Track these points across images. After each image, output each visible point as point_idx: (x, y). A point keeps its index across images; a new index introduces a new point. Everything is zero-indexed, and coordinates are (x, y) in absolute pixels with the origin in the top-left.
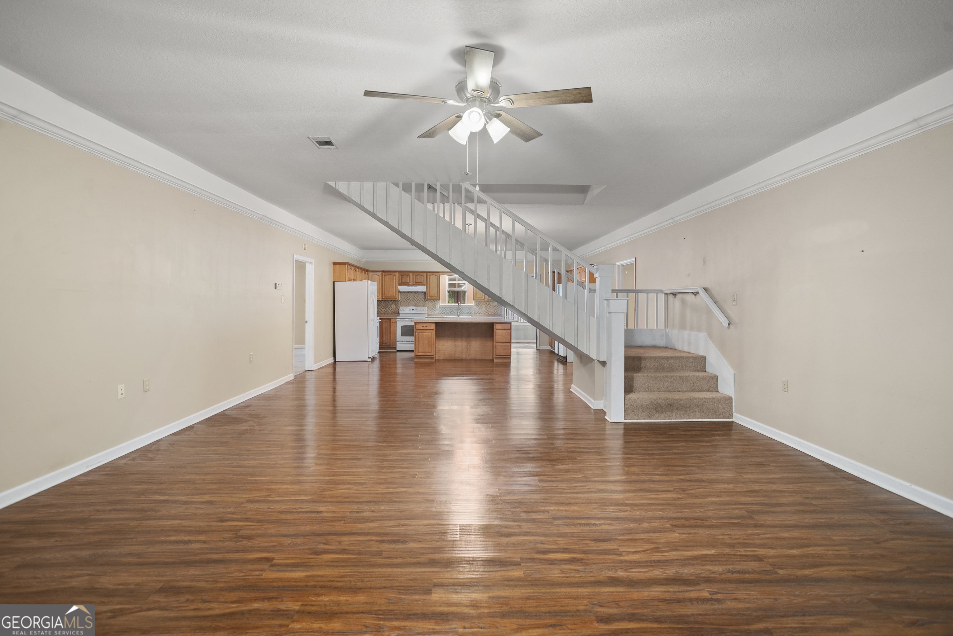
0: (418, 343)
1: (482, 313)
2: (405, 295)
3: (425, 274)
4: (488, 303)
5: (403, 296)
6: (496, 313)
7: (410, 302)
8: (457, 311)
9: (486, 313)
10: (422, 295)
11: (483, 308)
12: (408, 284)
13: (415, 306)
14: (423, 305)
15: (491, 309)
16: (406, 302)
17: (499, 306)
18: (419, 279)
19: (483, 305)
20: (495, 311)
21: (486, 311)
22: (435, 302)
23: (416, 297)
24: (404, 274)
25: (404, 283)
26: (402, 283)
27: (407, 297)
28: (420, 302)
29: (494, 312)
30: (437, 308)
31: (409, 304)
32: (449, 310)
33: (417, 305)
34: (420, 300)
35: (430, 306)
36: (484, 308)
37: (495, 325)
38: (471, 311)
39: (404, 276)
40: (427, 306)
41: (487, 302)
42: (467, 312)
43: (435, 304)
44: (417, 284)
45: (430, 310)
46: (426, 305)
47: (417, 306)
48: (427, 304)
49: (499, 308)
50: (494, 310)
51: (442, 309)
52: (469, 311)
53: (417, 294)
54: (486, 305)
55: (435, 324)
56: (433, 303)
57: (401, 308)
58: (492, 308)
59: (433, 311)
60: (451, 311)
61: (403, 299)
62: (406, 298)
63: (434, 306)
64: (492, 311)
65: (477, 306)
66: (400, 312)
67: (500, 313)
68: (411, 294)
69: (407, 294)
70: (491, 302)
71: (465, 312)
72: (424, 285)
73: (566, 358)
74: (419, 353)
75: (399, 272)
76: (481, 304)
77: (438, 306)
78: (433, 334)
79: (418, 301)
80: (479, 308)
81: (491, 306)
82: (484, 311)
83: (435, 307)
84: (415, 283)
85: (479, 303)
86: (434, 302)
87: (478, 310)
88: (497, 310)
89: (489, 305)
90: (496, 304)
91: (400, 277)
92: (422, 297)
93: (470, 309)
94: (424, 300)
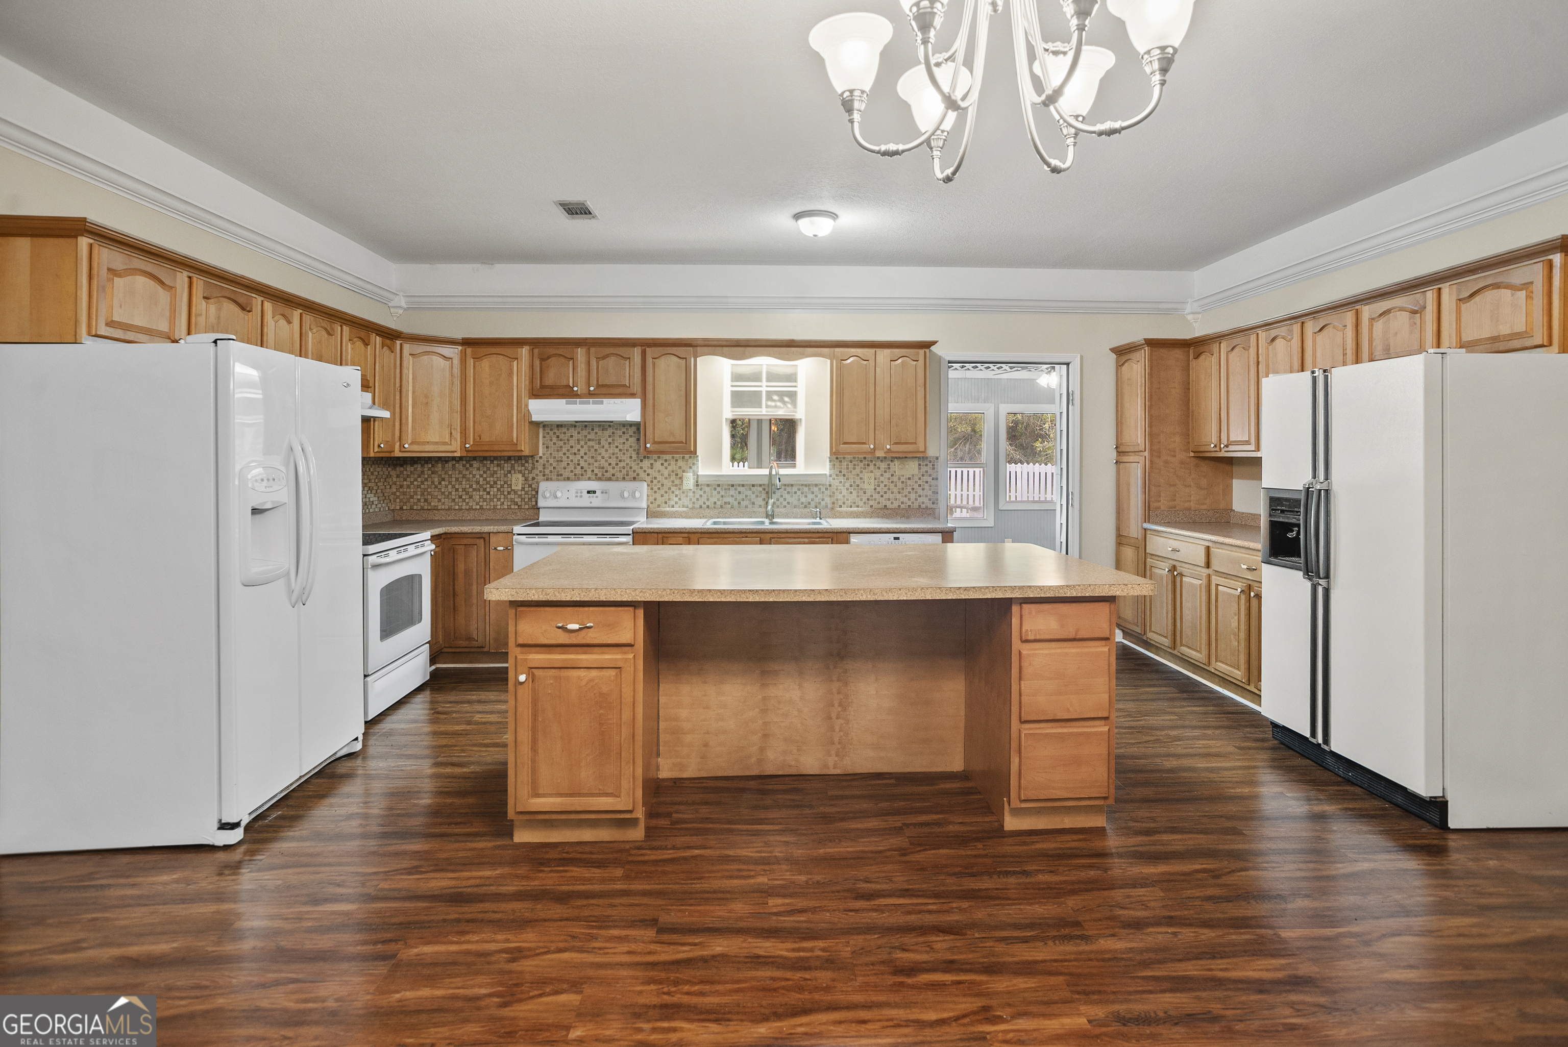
0: (534, 730)
1: (861, 504)
2: (562, 436)
3: (637, 351)
4: (883, 466)
5: (555, 439)
6: (916, 505)
7: (582, 463)
8: (764, 495)
9: (876, 505)
10: (627, 436)
11: (866, 486)
12: (567, 393)
13: (600, 479)
14: (632, 475)
15: (896, 490)
16: (564, 464)
17: (925, 478)
18: (612, 369)
19: (866, 475)
20: (913, 496)
21: (876, 496)
22: (680, 463)
23: (603, 442)
24: (551, 351)
25: (552, 387)
26: (543, 387)
27: (572, 442)
28: (622, 464)
29: (906, 500)
30: (685, 487)
31: (578, 471)
32: (732, 492)
33: (608, 475)
34: (620, 455)
35: (659, 478)
36: (869, 487)
37: (1015, 609)
38: (820, 496)
39: (552, 361)
40: (648, 479)
41: (878, 463)
42: (803, 500)
43: (679, 472)
44: (603, 390)
45: (658, 496)
46: (642, 475)
47: (609, 479)
48: (649, 471)
49: (927, 487)
50: (905, 492)
51: (707, 489)
52: (810, 496)
53: (610, 431)
54: (878, 473)
55: (640, 613)
56: (673, 466)
57: (544, 486)
58: (900, 485)
59: (672, 496)
60: (742, 496)
61: (555, 454)
62: (564, 450)
63: (673, 477)
64: (898, 496)
65: (841, 479)
66: (540, 504)
67: (930, 505)
68: (585, 433)
69: (568, 434)
70: (896, 462)
71: (796, 503)
72: (633, 395)
73: (1439, 806)
74: (538, 795)
75: (534, 343)
76: (858, 469)
77: (689, 481)
78: (627, 676)
79: (613, 461)
80: (847, 485)
81: (895, 479)
82: (868, 494)
83: (677, 482)
84: (598, 386)
85: (851, 466)
86: (673, 463)
87: (844, 492)
88: (920, 492)
89: (887, 475)
90: (916, 471)
91: (537, 363)
92: (628, 444)
93: (816, 489)
94: (634, 456)
